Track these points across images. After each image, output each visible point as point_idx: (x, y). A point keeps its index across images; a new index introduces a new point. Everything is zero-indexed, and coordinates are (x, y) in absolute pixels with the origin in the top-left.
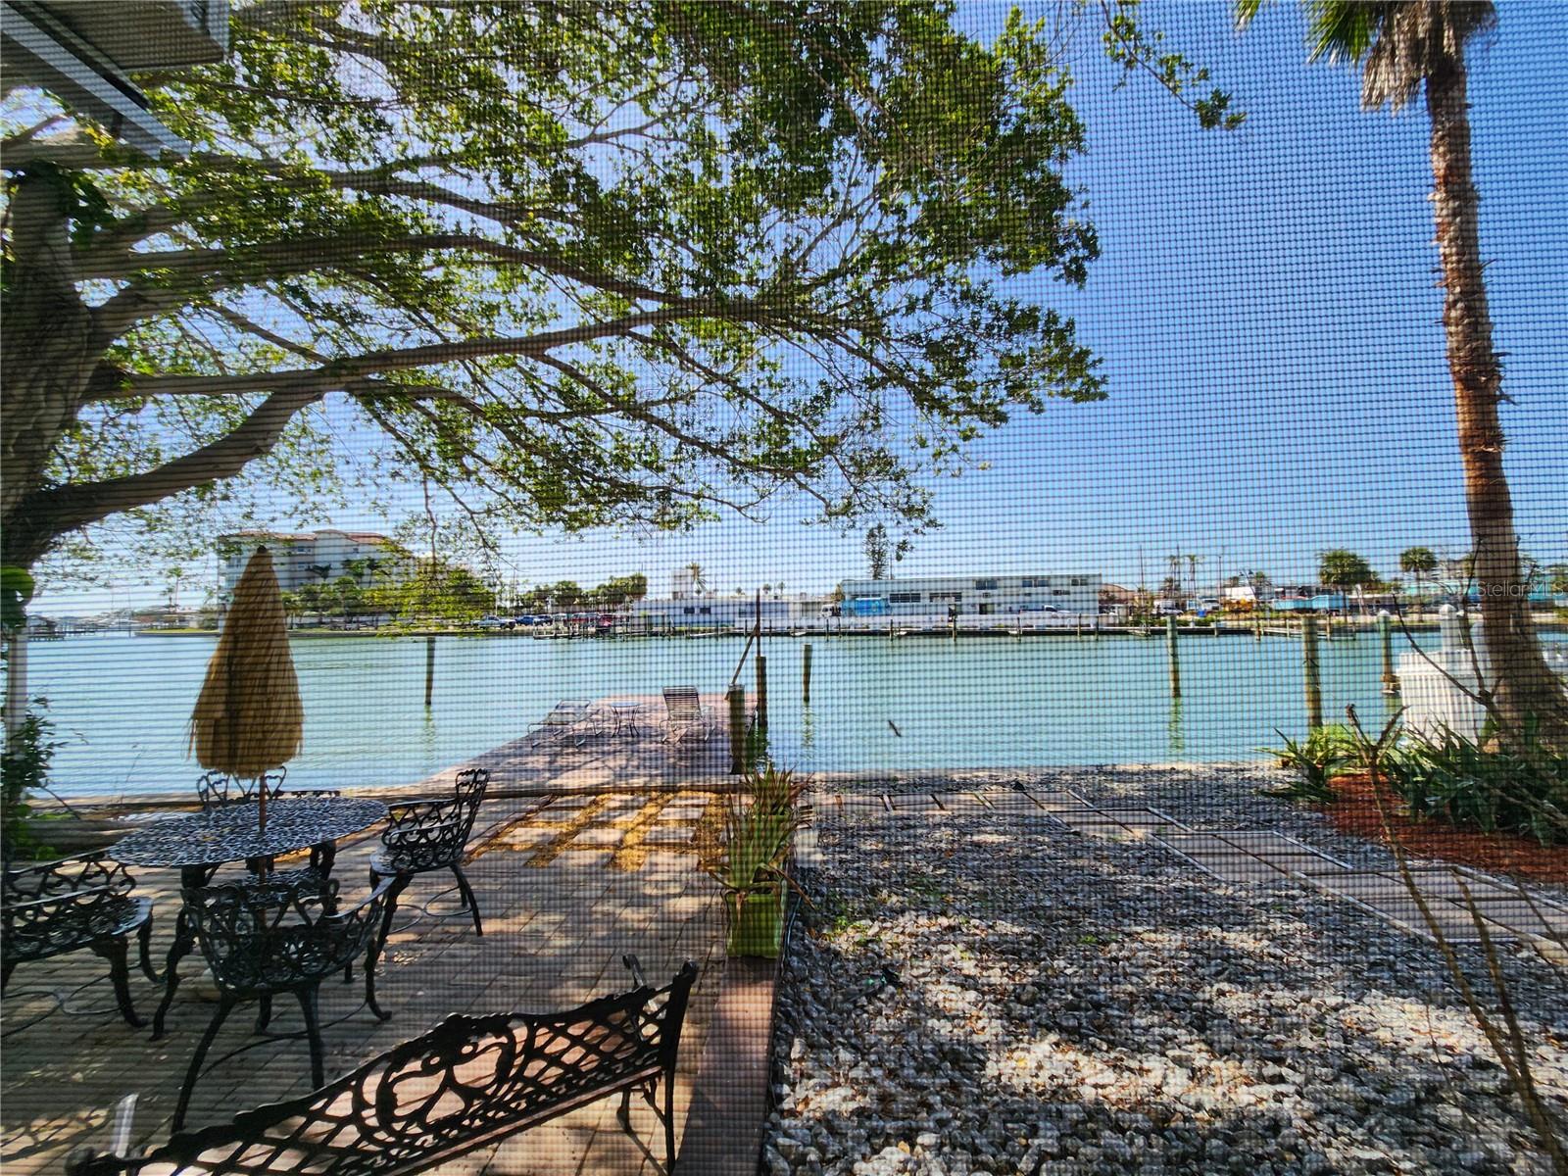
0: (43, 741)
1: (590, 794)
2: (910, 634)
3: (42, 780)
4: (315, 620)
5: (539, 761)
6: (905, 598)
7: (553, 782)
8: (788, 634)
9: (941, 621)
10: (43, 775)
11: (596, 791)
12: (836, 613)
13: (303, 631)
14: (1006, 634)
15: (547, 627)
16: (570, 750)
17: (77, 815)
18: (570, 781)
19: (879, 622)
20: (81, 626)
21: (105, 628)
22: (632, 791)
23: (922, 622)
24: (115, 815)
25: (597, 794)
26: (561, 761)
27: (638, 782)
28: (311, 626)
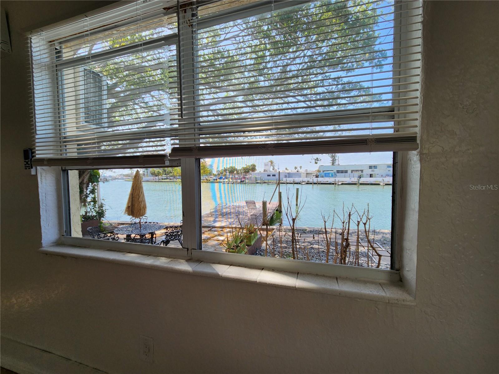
0: (104, 208)
1: (221, 228)
2: (342, 184)
3: (104, 217)
4: (166, 178)
5: (212, 219)
6: (342, 172)
7: (214, 224)
8: (300, 183)
9: (355, 180)
10: (104, 216)
11: (223, 227)
12: (317, 177)
13: (163, 180)
14: (379, 184)
15: (226, 180)
16: (220, 217)
17: (111, 225)
18: (217, 224)
19: (331, 180)
20: (113, 178)
21: (118, 179)
22: (232, 228)
23: (347, 180)
24: (118, 225)
25: (223, 228)
26: (217, 219)
27: (234, 226)
28: (165, 179)
